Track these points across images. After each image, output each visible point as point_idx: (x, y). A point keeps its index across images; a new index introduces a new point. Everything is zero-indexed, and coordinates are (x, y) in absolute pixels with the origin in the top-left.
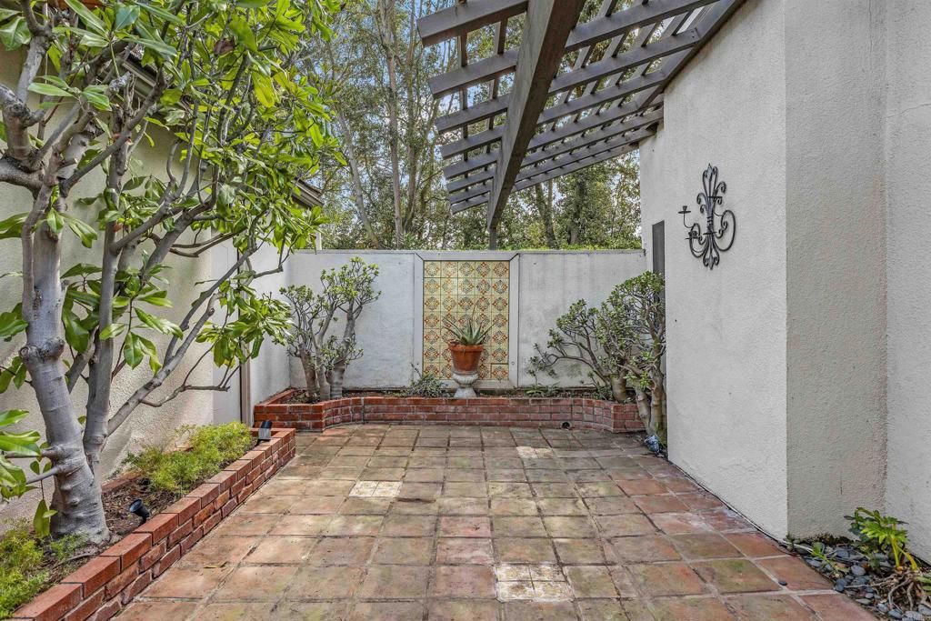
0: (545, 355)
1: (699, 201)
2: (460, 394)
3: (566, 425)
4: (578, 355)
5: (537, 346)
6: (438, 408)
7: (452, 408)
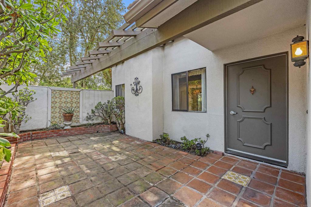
0: (90, 116)
1: (134, 83)
2: (66, 128)
3: (98, 132)
4: (98, 115)
5: (88, 114)
6: (60, 132)
7: (65, 132)
